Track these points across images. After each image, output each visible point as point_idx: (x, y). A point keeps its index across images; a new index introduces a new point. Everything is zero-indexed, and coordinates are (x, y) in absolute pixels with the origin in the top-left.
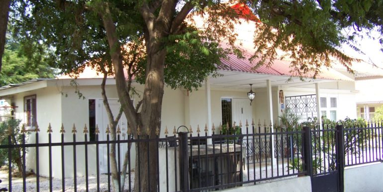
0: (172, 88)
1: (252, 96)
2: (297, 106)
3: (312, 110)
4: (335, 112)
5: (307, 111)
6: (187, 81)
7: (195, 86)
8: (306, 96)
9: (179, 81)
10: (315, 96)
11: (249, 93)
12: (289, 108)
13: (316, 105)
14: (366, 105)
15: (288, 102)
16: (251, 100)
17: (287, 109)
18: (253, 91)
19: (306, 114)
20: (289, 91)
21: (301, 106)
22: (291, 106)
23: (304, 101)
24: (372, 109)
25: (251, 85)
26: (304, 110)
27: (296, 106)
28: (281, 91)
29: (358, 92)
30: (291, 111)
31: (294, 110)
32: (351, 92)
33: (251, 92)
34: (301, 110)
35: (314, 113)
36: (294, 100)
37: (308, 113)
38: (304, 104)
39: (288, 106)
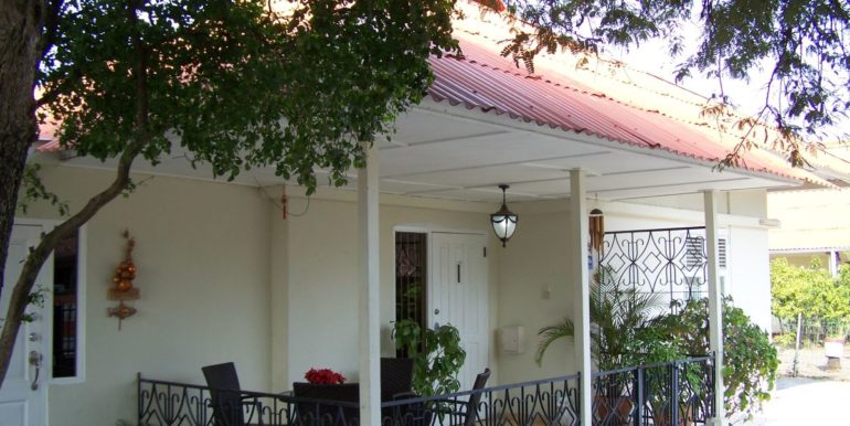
0: (219, 172)
1: (505, 226)
2: (638, 263)
4: (721, 281)
5: (671, 281)
6: (289, 137)
7: (337, 160)
8: (669, 230)
9: (252, 138)
10: (702, 232)
11: (498, 214)
12: (610, 269)
13: (703, 260)
15: (606, 249)
16: (504, 240)
17: (604, 271)
18: (510, 208)
19: (667, 288)
20: (610, 214)
21: (652, 263)
22: (616, 264)
23: (662, 247)
25: (504, 187)
26: (663, 276)
27: (633, 262)
28: (596, 211)
29: (775, 223)
30: (616, 277)
31: (626, 276)
32: (761, 222)
33: (505, 212)
34: (652, 277)
36: (626, 243)
37: (675, 288)
38: (660, 257)
39: (604, 263)
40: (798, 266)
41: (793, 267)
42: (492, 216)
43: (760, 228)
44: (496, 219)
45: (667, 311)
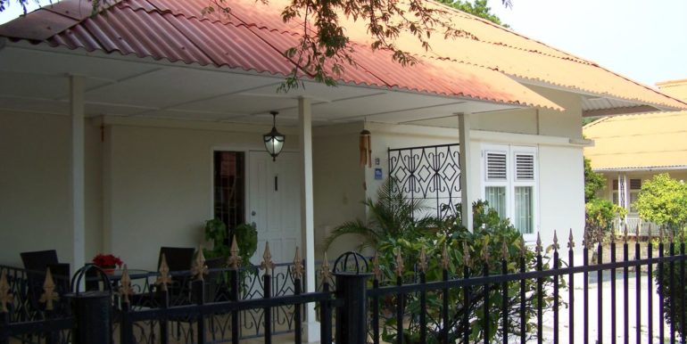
2: (416, 174)
3: (450, 184)
4: (529, 190)
5: (437, 189)
8: (436, 147)
10: (457, 148)
11: (268, 135)
12: (396, 180)
13: (459, 171)
14: (622, 173)
15: (394, 163)
16: (274, 155)
17: (392, 181)
19: (435, 194)
20: (397, 134)
21: (424, 174)
22: (401, 175)
23: (431, 160)
24: (635, 183)
25: (274, 113)
26: (432, 185)
27: (412, 174)
28: (366, 132)
29: (590, 142)
30: (401, 185)
31: (407, 185)
32: (570, 141)
33: (274, 134)
34: (424, 185)
35: (454, 192)
36: (407, 158)
37: (440, 194)
38: (430, 169)
39: (393, 175)
40: (678, 180)
41: (674, 181)
42: (265, 136)
43: (570, 146)
44: (267, 138)
45: (434, 213)
